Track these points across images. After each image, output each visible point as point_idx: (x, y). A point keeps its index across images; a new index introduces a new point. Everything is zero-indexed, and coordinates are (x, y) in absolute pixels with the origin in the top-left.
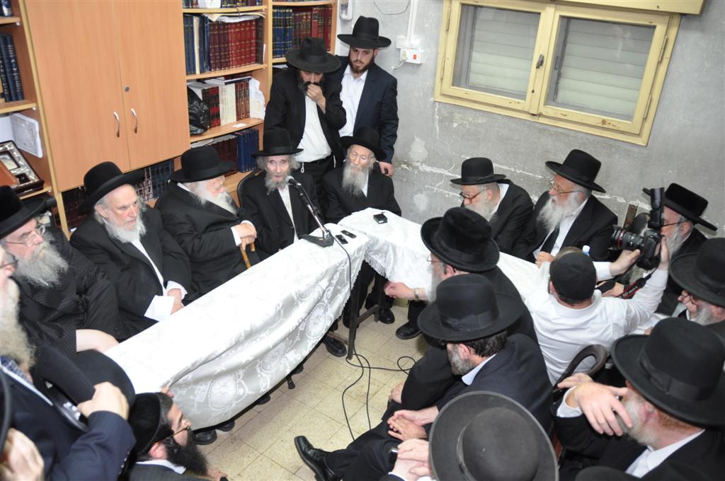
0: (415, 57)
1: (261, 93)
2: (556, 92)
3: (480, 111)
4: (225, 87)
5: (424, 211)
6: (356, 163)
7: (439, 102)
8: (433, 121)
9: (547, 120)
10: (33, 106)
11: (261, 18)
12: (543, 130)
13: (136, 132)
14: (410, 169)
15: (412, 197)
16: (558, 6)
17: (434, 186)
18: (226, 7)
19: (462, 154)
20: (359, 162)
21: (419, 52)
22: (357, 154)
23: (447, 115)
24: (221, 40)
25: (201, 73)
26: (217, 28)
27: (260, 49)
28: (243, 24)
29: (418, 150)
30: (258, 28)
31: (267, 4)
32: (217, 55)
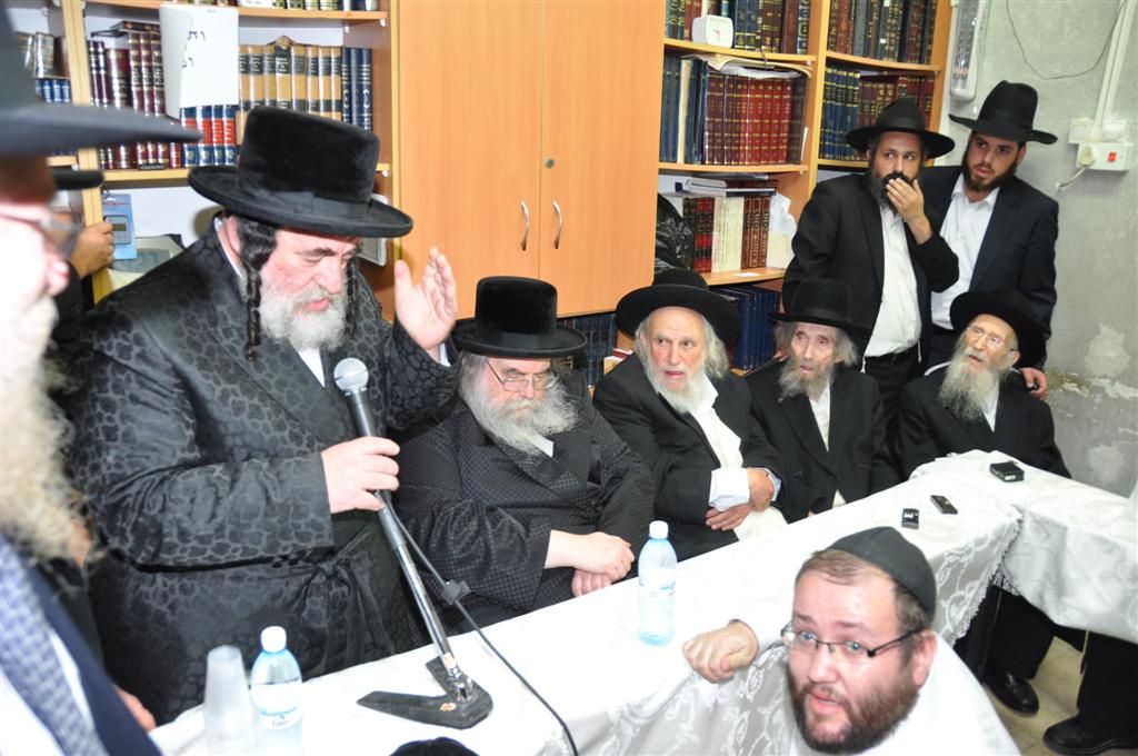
0: (1112, 157)
1: (791, 217)
4: (726, 200)
6: (978, 346)
10: (384, 168)
11: (804, 78)
13: (556, 245)
14: (1085, 392)
15: (1085, 452)
18: (742, 49)
24: (727, 110)
25: (686, 162)
26: (721, 86)
27: (797, 135)
28: (770, 88)
29: (1106, 352)
30: (796, 98)
31: (816, 52)
32: (718, 137)
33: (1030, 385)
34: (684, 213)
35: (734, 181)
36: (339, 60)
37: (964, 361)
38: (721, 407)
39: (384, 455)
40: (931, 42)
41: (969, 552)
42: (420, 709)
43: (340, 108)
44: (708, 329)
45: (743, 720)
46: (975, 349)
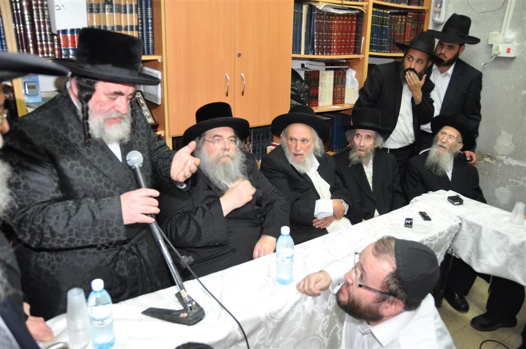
0: (509, 51)
1: (356, 80)
4: (325, 72)
6: (444, 141)
10: (158, 58)
11: (362, 13)
13: (243, 94)
14: (494, 162)
15: (494, 190)
17: (520, 180)
20: (447, 141)
22: (445, 134)
24: (325, 28)
25: (305, 54)
26: (322, 17)
27: (359, 41)
28: (346, 18)
29: (504, 144)
30: (358, 23)
31: (368, 1)
32: (321, 42)
33: (468, 159)
34: (305, 78)
35: (329, 63)
36: (137, 6)
37: (437, 147)
38: (321, 171)
39: (151, 197)
41: (435, 239)
42: (170, 316)
43: (137, 29)
44: (315, 134)
45: (326, 319)
46: (442, 142)
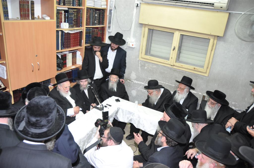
0: (133, 45)
1: (81, 56)
2: (179, 58)
3: (154, 63)
4: (68, 54)
5: (135, 96)
6: (113, 81)
7: (141, 60)
8: (138, 66)
9: (176, 67)
10: (4, 62)
11: (82, 32)
12: (175, 70)
13: (39, 70)
14: (130, 82)
15: (131, 91)
16: (180, 31)
17: (139, 88)
18: (70, 28)
19: (148, 77)
20: (114, 80)
21: (134, 44)
22: (113, 78)
23: (143, 64)
24: (68, 39)
25: (61, 50)
26: (67, 35)
27: (81, 41)
28: (76, 33)
29: (133, 76)
30: (80, 35)
31: (84, 27)
32: (67, 44)
33: (121, 82)
34: (61, 58)
40: (104, 21)
